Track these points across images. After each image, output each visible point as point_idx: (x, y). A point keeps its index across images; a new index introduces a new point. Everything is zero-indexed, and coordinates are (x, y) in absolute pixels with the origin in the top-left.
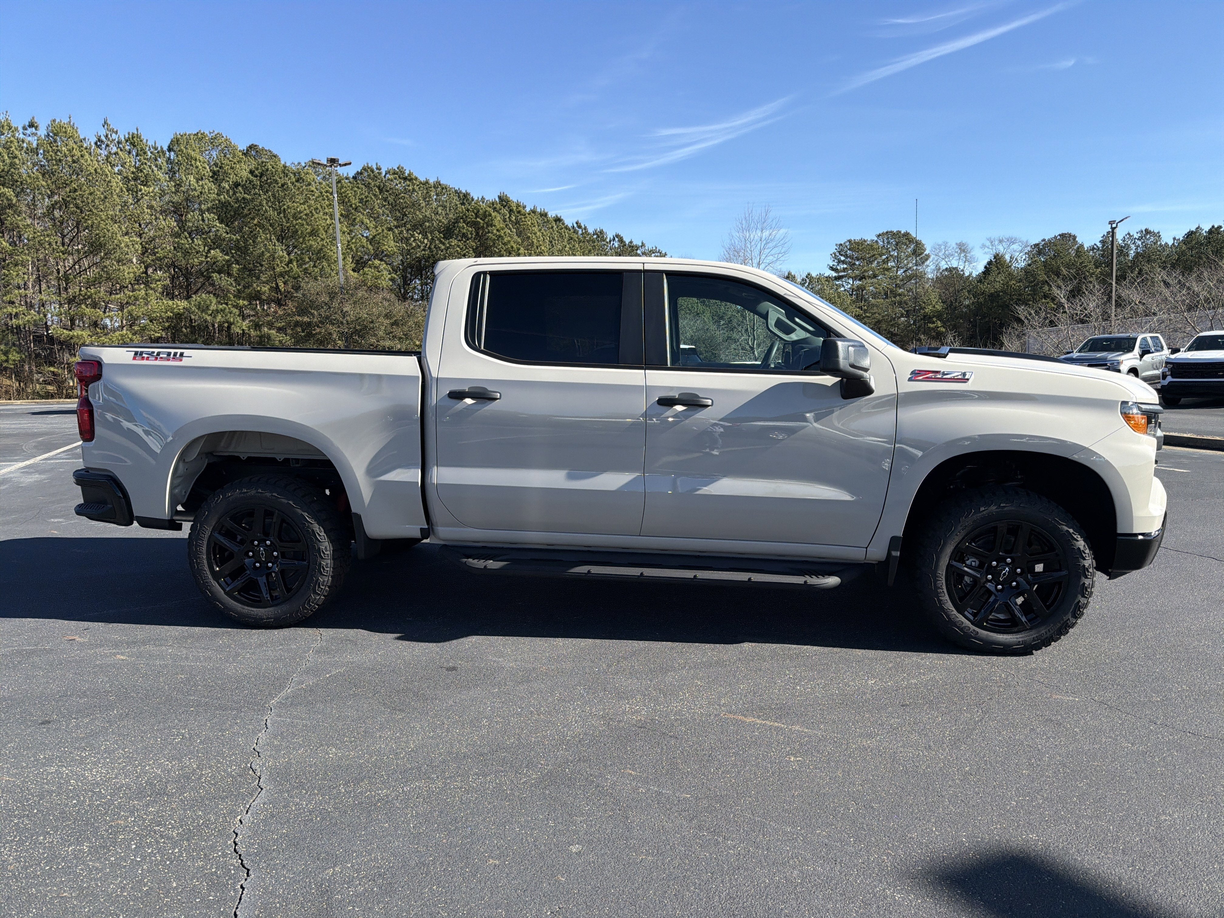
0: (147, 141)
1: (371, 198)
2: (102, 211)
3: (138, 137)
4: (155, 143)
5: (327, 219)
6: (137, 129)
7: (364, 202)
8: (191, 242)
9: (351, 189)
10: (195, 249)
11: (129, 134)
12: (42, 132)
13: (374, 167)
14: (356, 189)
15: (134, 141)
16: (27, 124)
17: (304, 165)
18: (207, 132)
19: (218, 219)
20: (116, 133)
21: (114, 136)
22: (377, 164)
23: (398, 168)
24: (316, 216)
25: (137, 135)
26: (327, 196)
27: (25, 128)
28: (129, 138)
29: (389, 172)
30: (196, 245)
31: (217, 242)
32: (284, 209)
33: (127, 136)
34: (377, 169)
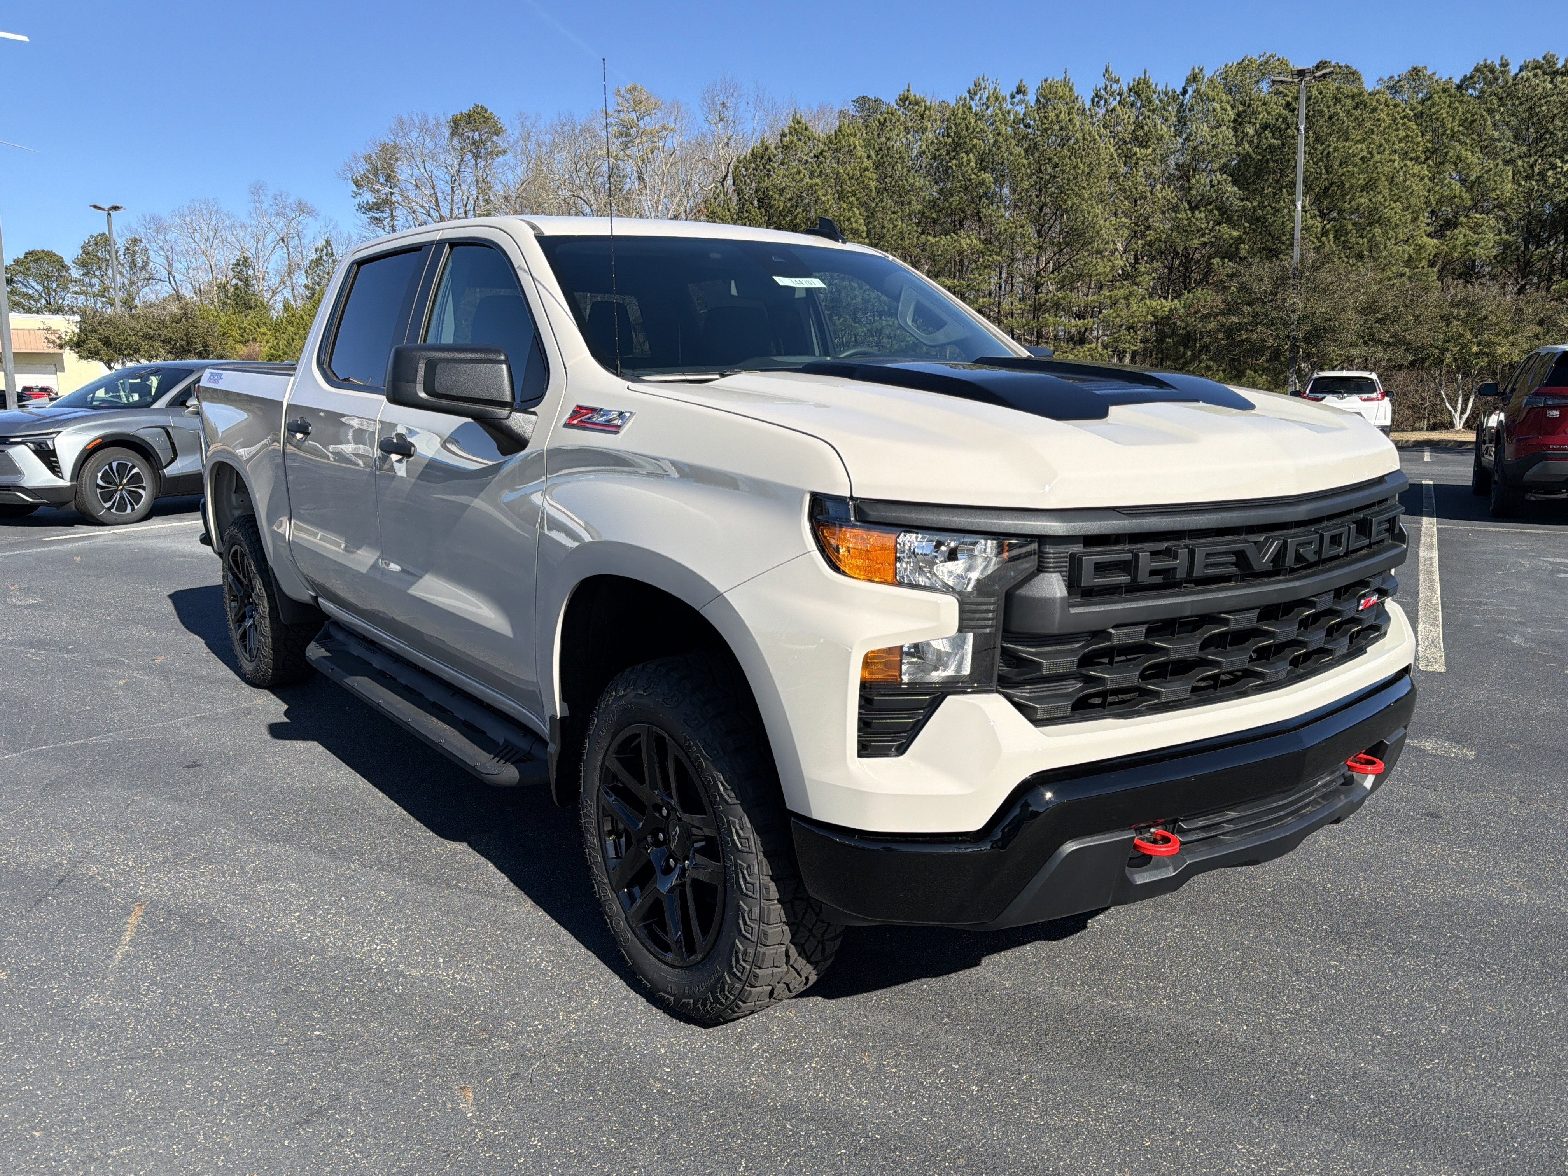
0: (1156, 85)
1: (1482, 116)
2: (1084, 188)
3: (1146, 82)
4: (1166, 87)
5: (1394, 161)
6: (1145, 72)
7: (1468, 124)
8: (1190, 215)
9: (1449, 106)
10: (1195, 224)
11: (1134, 80)
12: (1031, 98)
13: (1497, 63)
14: (1457, 105)
15: (1140, 89)
16: (1015, 90)
17: (1397, 78)
18: (1255, 57)
19: (1232, 181)
20: (1117, 81)
21: (1115, 87)
22: (1502, 58)
23: (1544, 58)
24: (1378, 157)
25: (1145, 79)
26: (1404, 124)
27: (1013, 97)
28: (1133, 86)
29: (1527, 66)
30: (1197, 219)
31: (1225, 215)
32: (1329, 153)
33: (1131, 84)
34: (1502, 65)
